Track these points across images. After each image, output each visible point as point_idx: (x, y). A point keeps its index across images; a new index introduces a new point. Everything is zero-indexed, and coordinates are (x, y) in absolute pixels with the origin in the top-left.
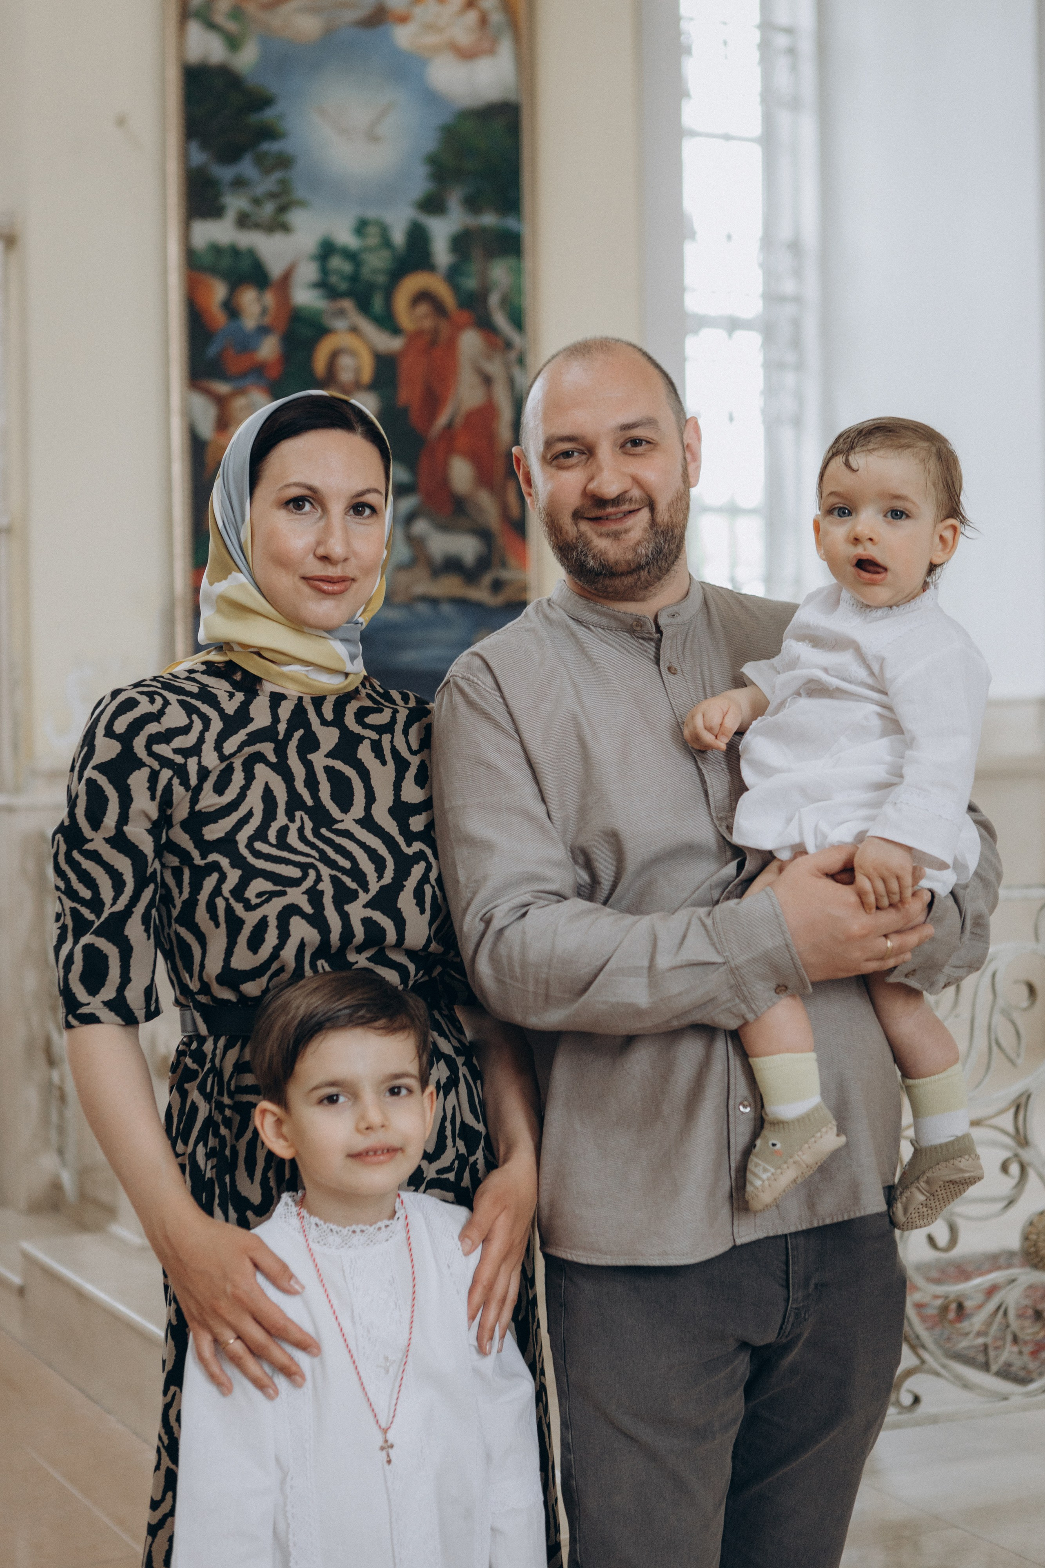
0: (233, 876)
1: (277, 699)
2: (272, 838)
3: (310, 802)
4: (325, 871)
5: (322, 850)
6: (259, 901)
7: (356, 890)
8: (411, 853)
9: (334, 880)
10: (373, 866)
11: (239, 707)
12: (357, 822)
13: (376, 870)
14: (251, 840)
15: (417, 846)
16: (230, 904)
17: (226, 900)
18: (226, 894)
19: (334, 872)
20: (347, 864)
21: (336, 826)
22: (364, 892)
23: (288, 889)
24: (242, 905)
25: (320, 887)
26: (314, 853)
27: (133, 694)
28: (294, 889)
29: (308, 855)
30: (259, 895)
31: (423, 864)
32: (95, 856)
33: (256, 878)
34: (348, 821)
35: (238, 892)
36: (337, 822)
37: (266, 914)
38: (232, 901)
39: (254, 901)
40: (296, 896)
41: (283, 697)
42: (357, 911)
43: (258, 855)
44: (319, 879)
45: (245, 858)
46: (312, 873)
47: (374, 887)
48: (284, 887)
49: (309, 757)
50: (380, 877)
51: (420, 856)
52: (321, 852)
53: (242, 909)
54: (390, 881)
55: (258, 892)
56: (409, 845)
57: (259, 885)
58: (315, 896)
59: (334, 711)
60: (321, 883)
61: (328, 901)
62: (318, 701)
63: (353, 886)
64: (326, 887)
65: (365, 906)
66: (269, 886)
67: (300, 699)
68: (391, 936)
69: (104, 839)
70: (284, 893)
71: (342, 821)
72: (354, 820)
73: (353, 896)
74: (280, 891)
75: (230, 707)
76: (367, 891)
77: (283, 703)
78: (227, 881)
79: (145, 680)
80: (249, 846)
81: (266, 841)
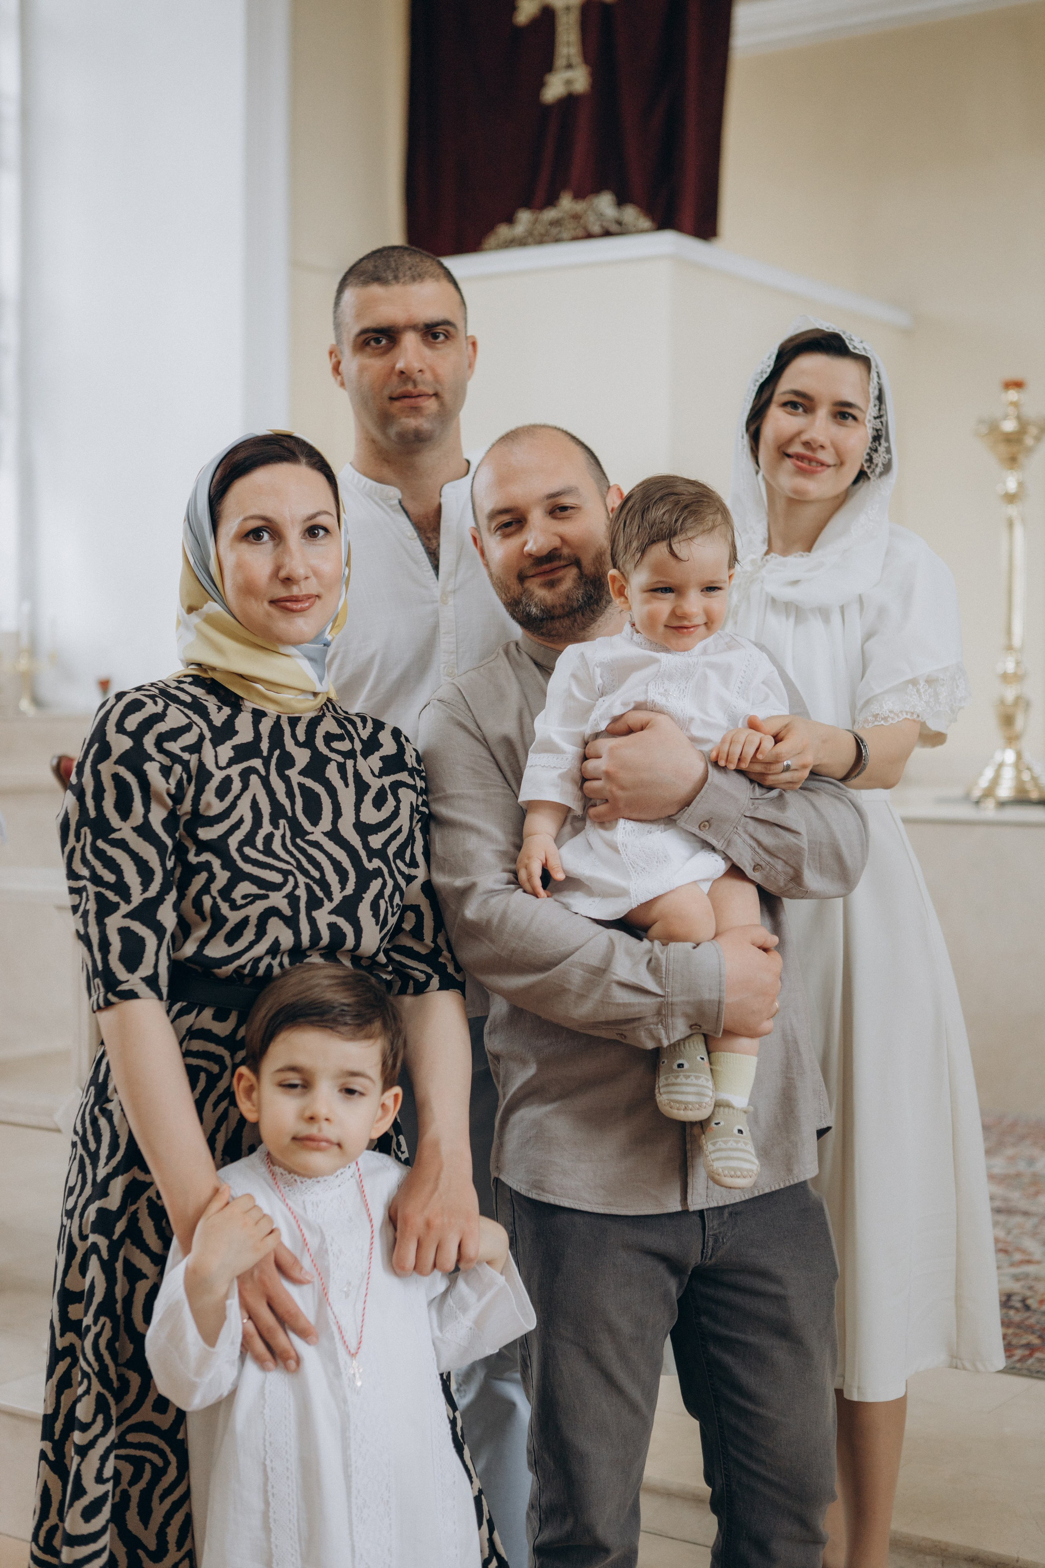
0: (223, 877)
1: (258, 715)
2: (259, 844)
3: (290, 814)
4: (302, 879)
5: (298, 859)
6: (244, 902)
7: (322, 898)
8: (371, 869)
9: (308, 887)
10: (337, 878)
11: (226, 720)
12: (326, 834)
13: (340, 882)
14: (242, 844)
15: (377, 863)
16: (217, 903)
17: (214, 898)
18: (215, 893)
19: (308, 881)
20: (317, 875)
21: (308, 837)
22: (329, 901)
23: (270, 893)
24: (228, 904)
25: (297, 892)
26: (292, 861)
27: (138, 695)
28: (276, 893)
29: (288, 863)
30: (244, 897)
31: (380, 880)
32: (122, 844)
33: (243, 881)
34: (317, 833)
35: (226, 893)
36: (309, 833)
37: (249, 914)
38: (219, 900)
39: (240, 902)
40: (277, 899)
41: (263, 714)
42: (323, 917)
43: (246, 859)
44: (296, 886)
45: (235, 861)
46: (291, 879)
47: (338, 897)
48: (267, 891)
49: (287, 772)
50: (343, 888)
51: (378, 873)
52: (298, 861)
53: (228, 909)
54: (351, 892)
55: (244, 894)
56: (370, 861)
57: (245, 888)
58: (293, 899)
59: (307, 732)
60: (298, 889)
61: (302, 905)
62: (294, 722)
63: (320, 894)
64: (302, 892)
65: (330, 913)
66: (254, 890)
67: (279, 717)
68: (350, 942)
69: (132, 828)
70: (266, 897)
71: (313, 833)
72: (322, 832)
73: (319, 904)
74: (264, 894)
75: (218, 719)
76: (331, 900)
77: (263, 719)
78: (216, 881)
79: (144, 686)
80: (240, 850)
81: (254, 847)
